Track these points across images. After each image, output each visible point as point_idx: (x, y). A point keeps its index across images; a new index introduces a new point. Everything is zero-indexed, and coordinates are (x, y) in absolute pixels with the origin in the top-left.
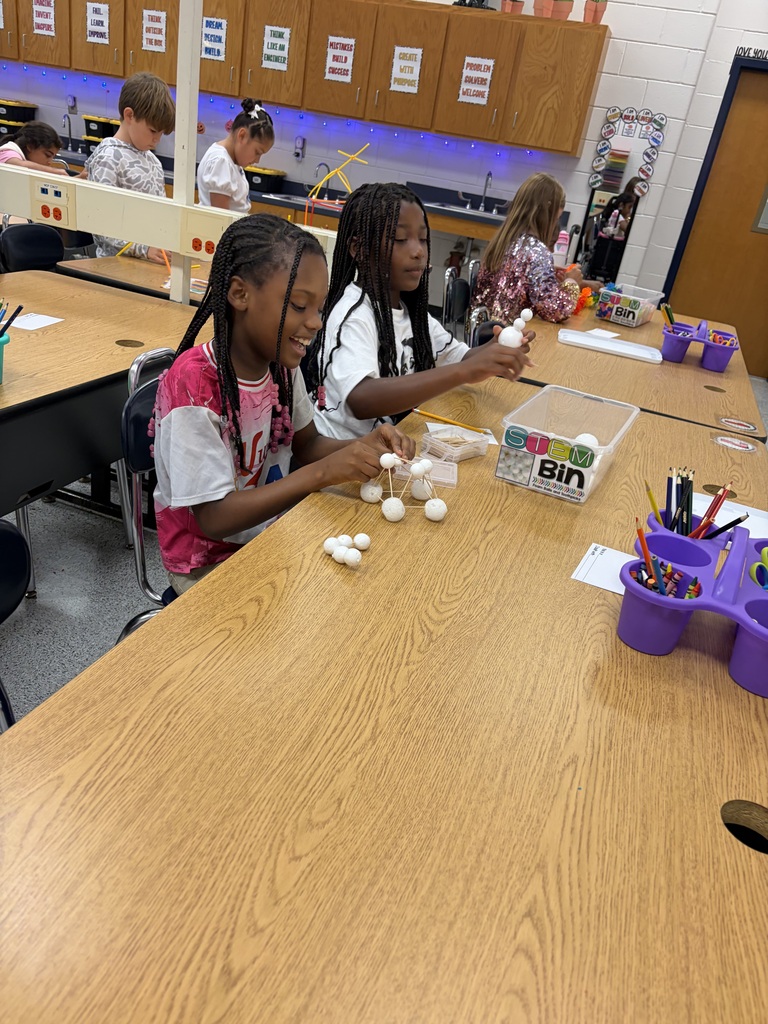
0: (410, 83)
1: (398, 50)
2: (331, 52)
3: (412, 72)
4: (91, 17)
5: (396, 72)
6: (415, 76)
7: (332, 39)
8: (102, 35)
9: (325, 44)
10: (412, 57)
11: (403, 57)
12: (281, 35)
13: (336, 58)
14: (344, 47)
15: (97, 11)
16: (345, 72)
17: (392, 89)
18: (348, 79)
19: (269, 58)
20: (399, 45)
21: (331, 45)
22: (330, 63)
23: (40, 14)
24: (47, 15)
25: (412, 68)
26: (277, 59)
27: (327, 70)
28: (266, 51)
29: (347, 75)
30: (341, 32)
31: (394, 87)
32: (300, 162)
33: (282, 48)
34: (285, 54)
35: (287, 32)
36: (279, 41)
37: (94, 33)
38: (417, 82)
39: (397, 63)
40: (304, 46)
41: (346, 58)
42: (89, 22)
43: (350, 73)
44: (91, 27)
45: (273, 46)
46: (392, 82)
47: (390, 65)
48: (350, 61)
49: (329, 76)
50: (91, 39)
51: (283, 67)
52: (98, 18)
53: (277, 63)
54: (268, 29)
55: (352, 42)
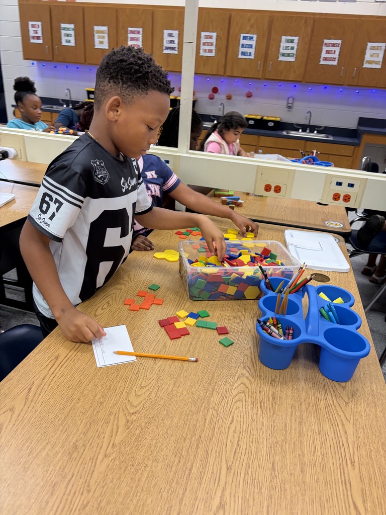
0: (377, 63)
1: (370, 45)
2: (325, 49)
3: (378, 57)
4: (166, 38)
5: (367, 57)
6: (380, 58)
7: (326, 41)
8: (173, 49)
9: (321, 44)
10: (378, 48)
11: (373, 48)
12: (292, 41)
13: (328, 52)
14: (334, 45)
15: (170, 35)
16: (334, 59)
17: (364, 66)
18: (335, 63)
19: (283, 55)
20: (370, 42)
21: (326, 44)
22: (324, 55)
23: (132, 39)
24: (137, 39)
25: (378, 54)
26: (289, 55)
27: (322, 59)
28: (282, 51)
29: (335, 61)
30: (332, 37)
31: (366, 66)
32: (289, 111)
33: (292, 48)
34: (294, 52)
35: (296, 39)
36: (291, 45)
37: (167, 48)
38: (381, 62)
39: (368, 53)
40: (307, 47)
41: (335, 51)
42: (165, 42)
43: (337, 60)
44: (166, 44)
45: (287, 48)
46: (365, 62)
47: (364, 53)
48: (337, 53)
49: (322, 62)
50: (166, 52)
51: (292, 59)
52: (171, 39)
53: (288, 57)
54: (284, 38)
55: (339, 42)
